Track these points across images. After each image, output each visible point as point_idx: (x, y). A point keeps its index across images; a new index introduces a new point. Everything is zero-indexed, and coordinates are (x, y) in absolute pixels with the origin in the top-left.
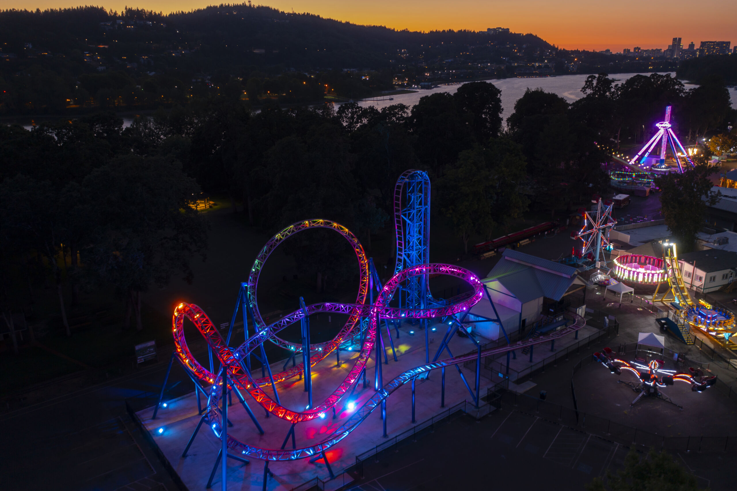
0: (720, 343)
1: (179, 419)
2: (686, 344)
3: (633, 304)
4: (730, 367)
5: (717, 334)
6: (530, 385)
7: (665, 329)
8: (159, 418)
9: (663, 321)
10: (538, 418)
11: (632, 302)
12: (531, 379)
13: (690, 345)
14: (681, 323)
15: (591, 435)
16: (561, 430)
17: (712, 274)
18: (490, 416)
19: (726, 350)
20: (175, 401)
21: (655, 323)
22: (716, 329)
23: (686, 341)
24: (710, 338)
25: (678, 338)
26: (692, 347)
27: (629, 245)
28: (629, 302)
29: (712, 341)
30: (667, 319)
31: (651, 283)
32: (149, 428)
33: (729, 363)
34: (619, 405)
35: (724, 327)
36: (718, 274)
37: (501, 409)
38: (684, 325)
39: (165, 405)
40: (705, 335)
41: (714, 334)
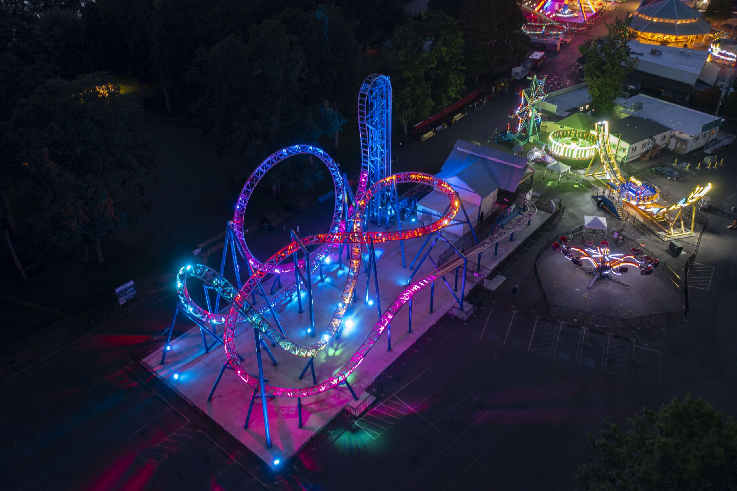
0: (648, 216)
1: (188, 361)
2: (621, 220)
3: (569, 181)
4: (659, 240)
5: (646, 208)
6: (500, 280)
7: (601, 206)
8: (167, 363)
9: (599, 199)
10: (515, 312)
11: (568, 178)
12: (500, 273)
13: (624, 220)
14: (616, 200)
15: (562, 323)
16: (536, 322)
17: (634, 145)
18: (475, 316)
19: (654, 223)
20: (176, 342)
21: (591, 200)
22: (645, 203)
23: (621, 218)
24: (639, 212)
25: (613, 214)
26: (626, 222)
27: (556, 115)
28: (565, 179)
29: (641, 214)
30: (603, 197)
31: (583, 158)
32: (162, 374)
33: (658, 236)
34: (578, 290)
35: (651, 201)
36: (639, 145)
37: (482, 307)
38: (618, 202)
39: (168, 348)
40: (634, 209)
41: (643, 208)
